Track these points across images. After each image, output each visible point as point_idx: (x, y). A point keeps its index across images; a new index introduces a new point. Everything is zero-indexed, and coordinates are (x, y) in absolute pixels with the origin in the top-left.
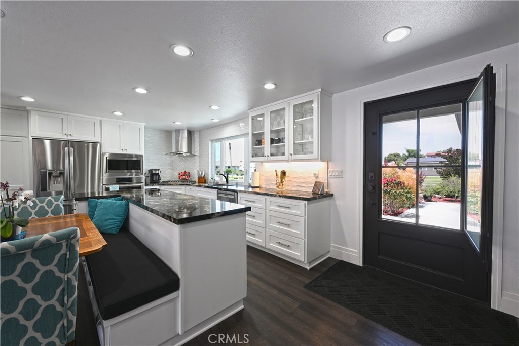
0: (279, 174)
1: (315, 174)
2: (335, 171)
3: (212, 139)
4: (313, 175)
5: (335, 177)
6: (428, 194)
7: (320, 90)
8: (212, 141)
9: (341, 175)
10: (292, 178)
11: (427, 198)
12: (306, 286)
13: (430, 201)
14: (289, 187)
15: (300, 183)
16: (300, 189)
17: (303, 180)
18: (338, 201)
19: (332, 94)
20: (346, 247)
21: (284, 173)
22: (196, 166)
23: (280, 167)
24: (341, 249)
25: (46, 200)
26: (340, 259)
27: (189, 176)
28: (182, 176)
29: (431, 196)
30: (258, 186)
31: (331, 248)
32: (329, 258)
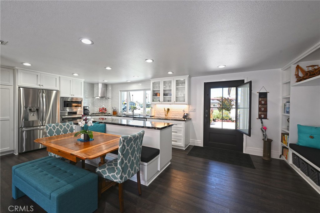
0: (166, 110)
1: (183, 110)
2: (192, 109)
3: (121, 90)
4: (182, 111)
5: (192, 111)
6: (214, 118)
7: (188, 76)
8: (121, 91)
9: (194, 110)
10: (172, 112)
11: (214, 120)
12: (188, 155)
13: (215, 121)
14: (170, 116)
15: (176, 114)
16: (176, 117)
17: (177, 113)
18: (193, 122)
19: (191, 77)
20: (197, 140)
21: (168, 110)
22: (109, 104)
23: (167, 106)
24: (194, 141)
25: (66, 124)
26: (194, 145)
27: (106, 110)
28: (101, 110)
29: (216, 119)
30: (153, 115)
31: (190, 141)
32: (190, 145)
